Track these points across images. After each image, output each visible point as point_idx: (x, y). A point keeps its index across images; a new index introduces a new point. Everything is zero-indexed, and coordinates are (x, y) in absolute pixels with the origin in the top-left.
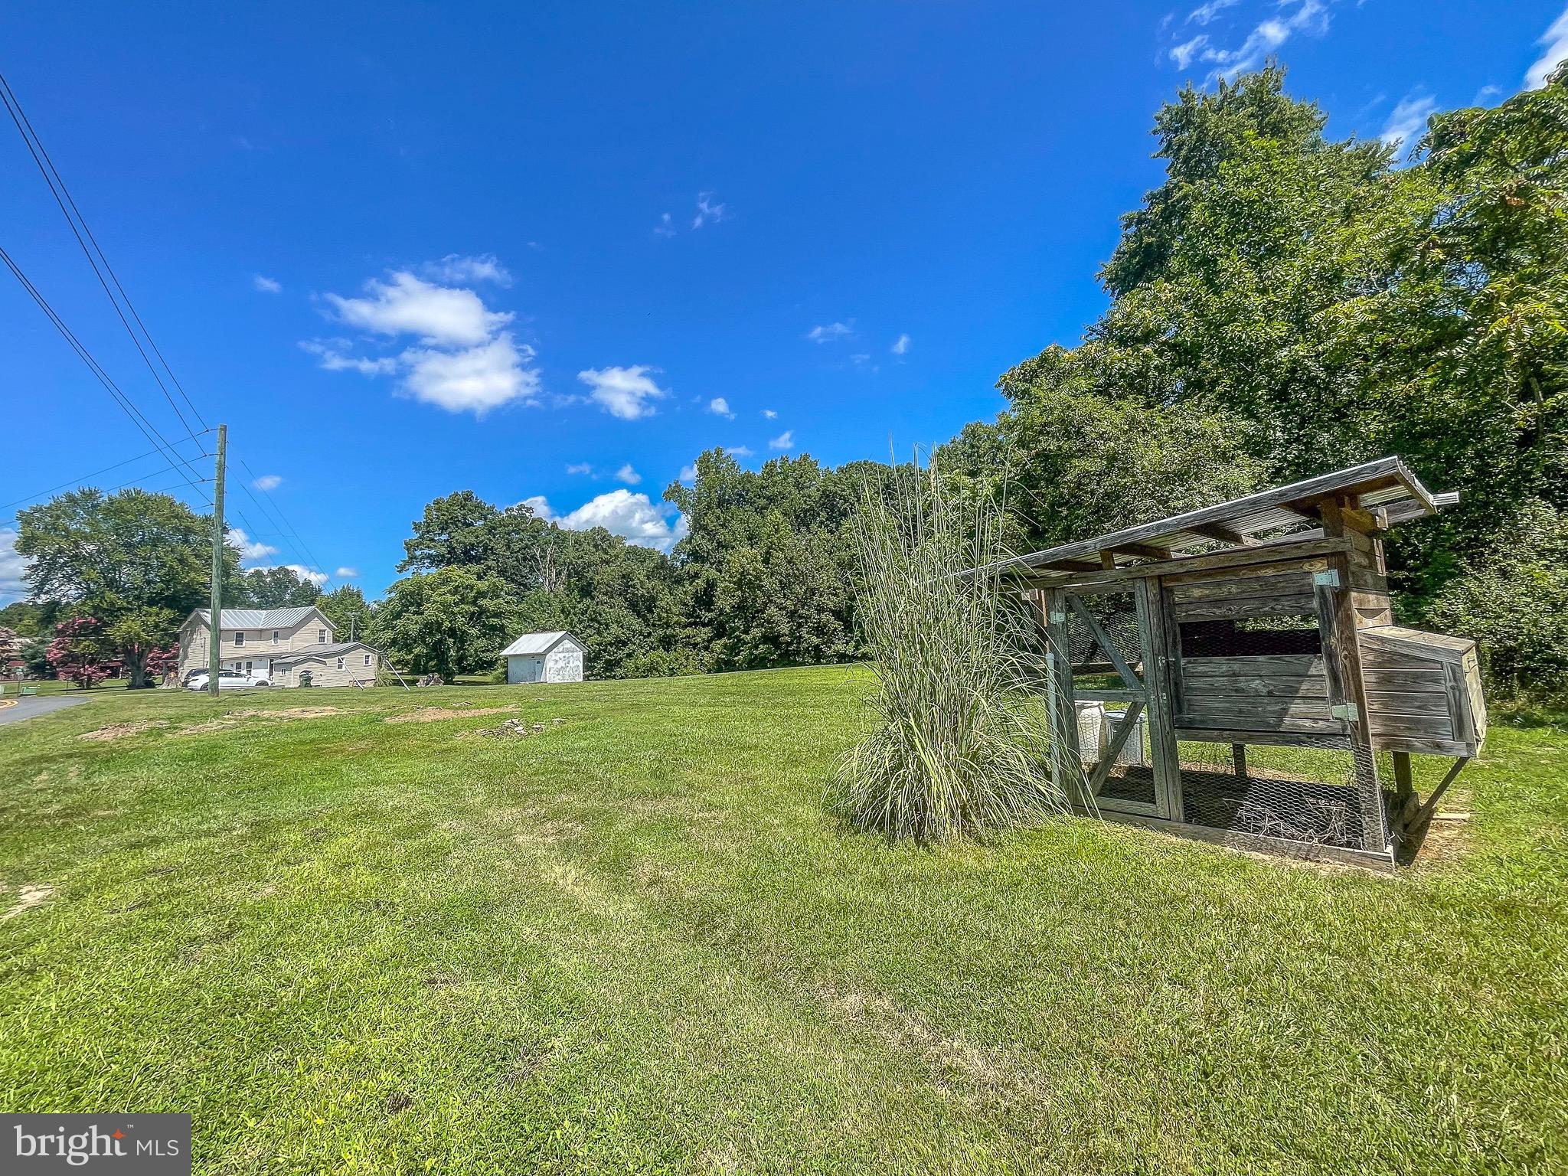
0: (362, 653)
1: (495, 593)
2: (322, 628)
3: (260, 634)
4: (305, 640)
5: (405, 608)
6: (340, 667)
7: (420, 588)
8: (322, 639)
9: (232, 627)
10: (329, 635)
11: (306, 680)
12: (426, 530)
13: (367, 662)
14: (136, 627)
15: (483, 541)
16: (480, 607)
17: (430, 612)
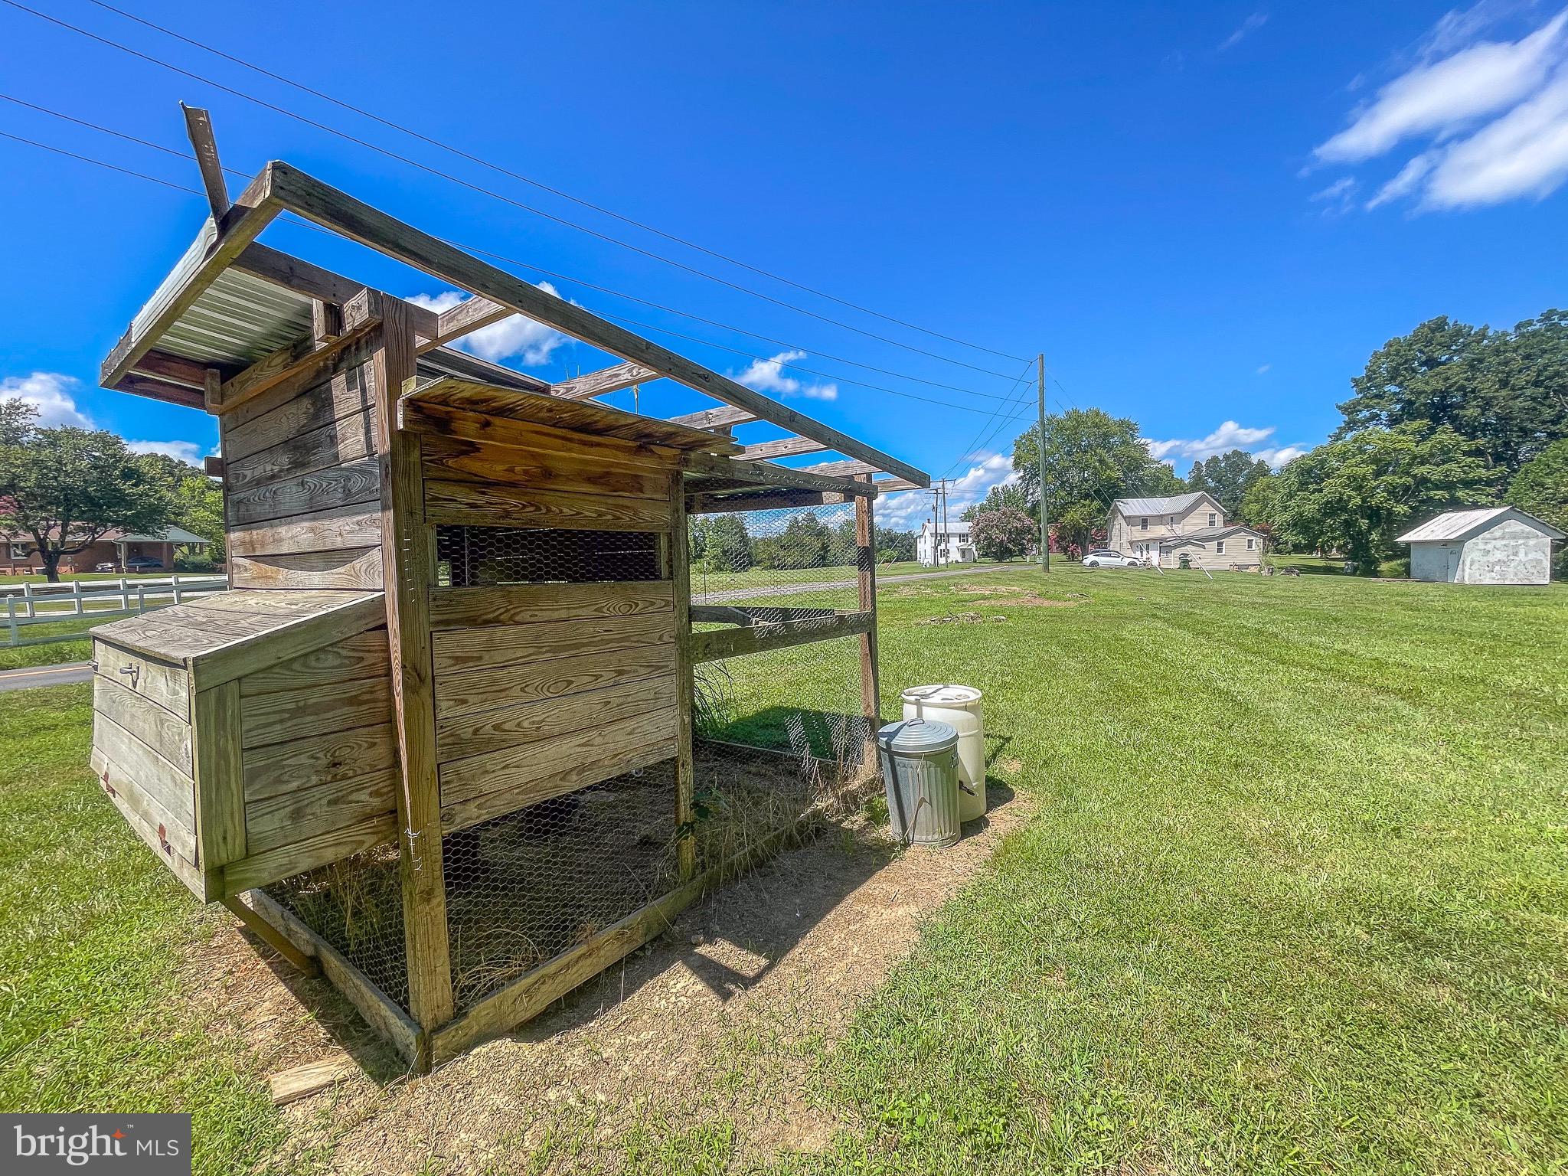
0: (1243, 538)
1: (1445, 455)
2: (1211, 512)
3: (1160, 519)
4: (1195, 524)
5: (1303, 485)
6: (1220, 550)
7: (1323, 462)
8: (1212, 523)
9: (1138, 514)
10: (1219, 520)
11: (1185, 562)
12: (1369, 387)
13: (1250, 547)
14: (1077, 517)
15: (1456, 383)
16: (1414, 476)
17: (1331, 488)
